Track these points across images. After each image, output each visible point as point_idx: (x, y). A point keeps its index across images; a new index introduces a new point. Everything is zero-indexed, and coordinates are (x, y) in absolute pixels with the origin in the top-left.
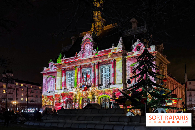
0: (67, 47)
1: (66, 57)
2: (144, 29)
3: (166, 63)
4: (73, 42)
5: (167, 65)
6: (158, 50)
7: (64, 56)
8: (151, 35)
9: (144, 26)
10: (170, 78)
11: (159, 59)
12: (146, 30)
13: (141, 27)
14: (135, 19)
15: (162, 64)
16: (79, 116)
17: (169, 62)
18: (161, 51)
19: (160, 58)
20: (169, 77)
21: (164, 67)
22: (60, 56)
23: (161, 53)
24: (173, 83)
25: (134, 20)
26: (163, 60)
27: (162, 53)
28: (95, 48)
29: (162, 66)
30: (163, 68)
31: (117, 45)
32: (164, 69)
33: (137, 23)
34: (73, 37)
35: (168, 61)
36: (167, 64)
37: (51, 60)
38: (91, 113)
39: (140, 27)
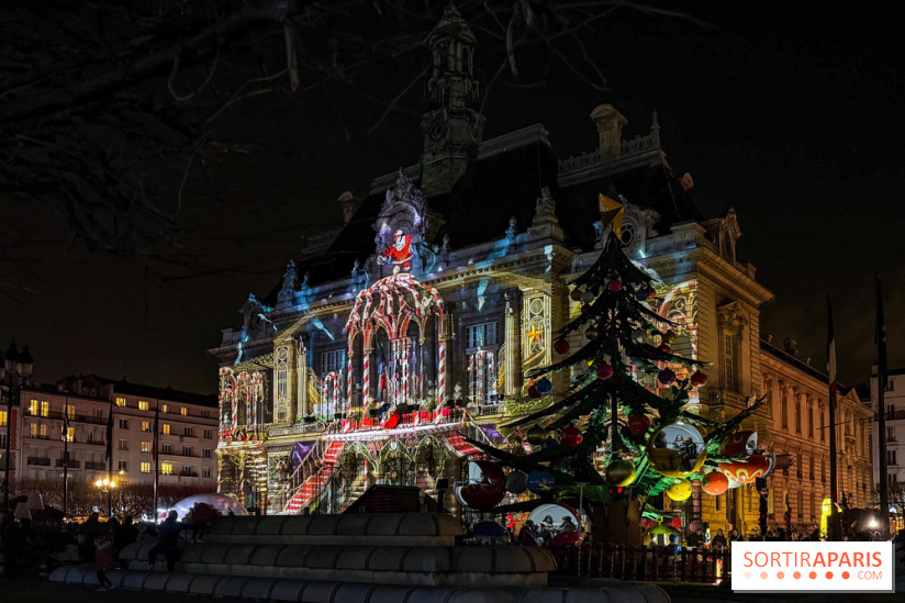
0: (319, 237)
1: (311, 284)
2: (651, 150)
3: (752, 298)
4: (348, 217)
5: (761, 307)
6: (711, 240)
7: (306, 278)
8: (687, 175)
9: (650, 136)
10: (779, 365)
11: (714, 280)
12: (657, 155)
13: (639, 139)
14: (609, 107)
15: (729, 301)
16: (258, 547)
17: (769, 295)
18: (728, 246)
19: (722, 278)
20: (772, 362)
21: (740, 319)
22: (291, 278)
23: (727, 256)
24: (795, 389)
25: (604, 109)
26: (735, 287)
27: (730, 255)
28: (433, 239)
29: (731, 313)
30: (736, 323)
31: (530, 224)
32: (741, 327)
33: (619, 124)
34: (347, 196)
35: (762, 291)
36: (758, 302)
37: (251, 295)
38: (307, 533)
39: (632, 142)
